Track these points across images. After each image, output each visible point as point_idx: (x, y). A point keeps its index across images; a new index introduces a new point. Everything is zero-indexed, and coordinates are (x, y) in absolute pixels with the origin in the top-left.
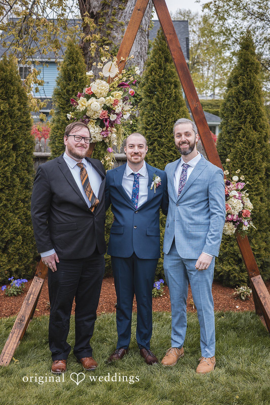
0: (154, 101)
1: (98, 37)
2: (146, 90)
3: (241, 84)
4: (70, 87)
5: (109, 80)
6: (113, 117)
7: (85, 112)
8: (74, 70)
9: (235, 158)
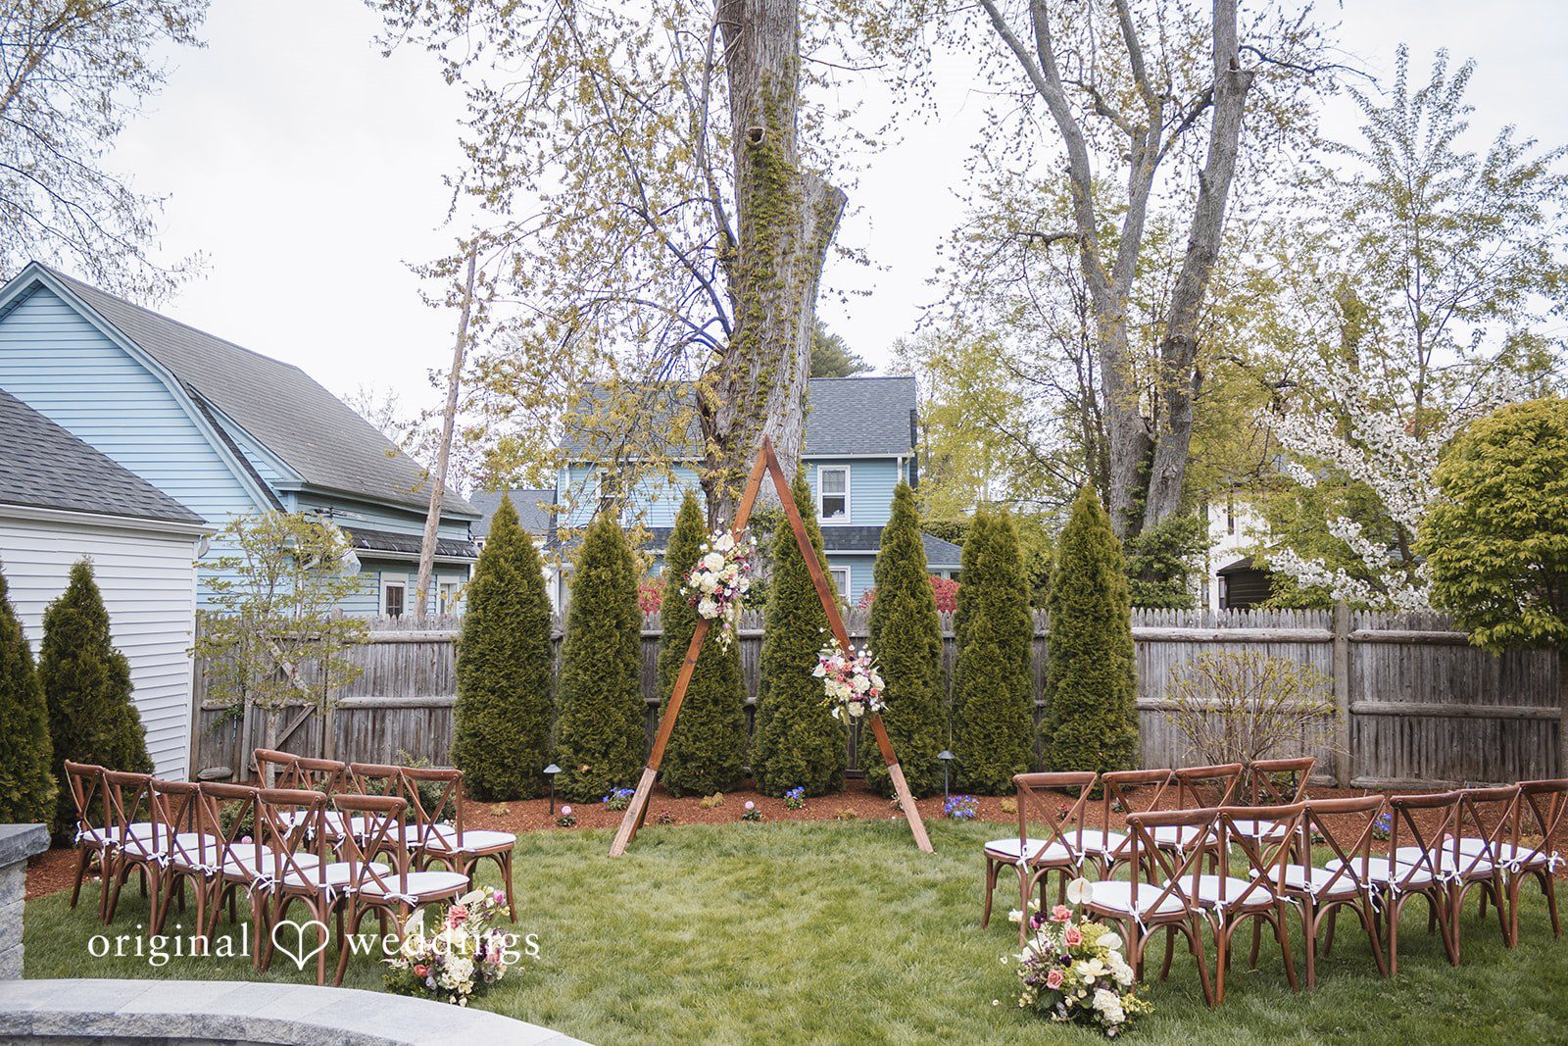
0: (788, 565)
1: (725, 472)
2: (779, 552)
3: (895, 542)
4: (686, 549)
5: (723, 553)
6: (728, 593)
7: (698, 588)
8: (691, 529)
9: (890, 632)
